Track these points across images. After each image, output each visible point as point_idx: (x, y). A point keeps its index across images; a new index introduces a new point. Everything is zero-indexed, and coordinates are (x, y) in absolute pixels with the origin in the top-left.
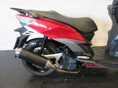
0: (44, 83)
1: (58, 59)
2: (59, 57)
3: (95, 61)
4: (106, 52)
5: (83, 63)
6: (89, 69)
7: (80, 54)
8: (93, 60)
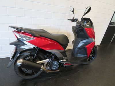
0: (35, 83)
1: (46, 63)
2: (47, 62)
3: (70, 61)
4: (72, 54)
5: (63, 64)
6: (66, 67)
7: (61, 58)
8: (68, 61)
